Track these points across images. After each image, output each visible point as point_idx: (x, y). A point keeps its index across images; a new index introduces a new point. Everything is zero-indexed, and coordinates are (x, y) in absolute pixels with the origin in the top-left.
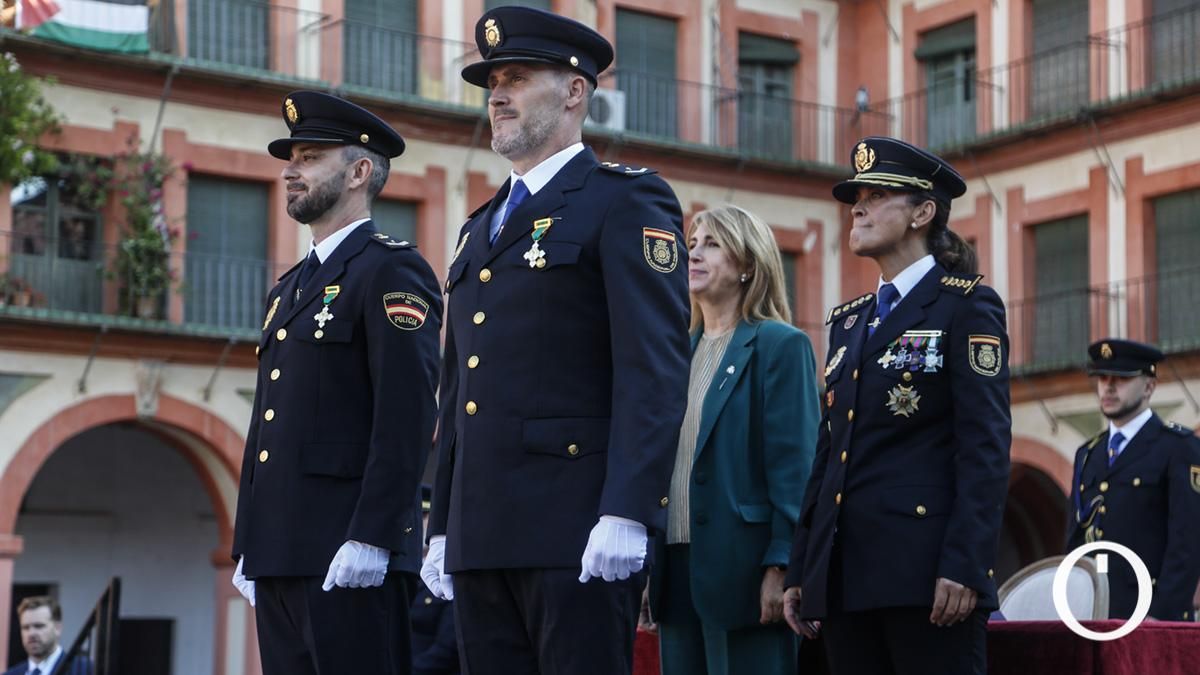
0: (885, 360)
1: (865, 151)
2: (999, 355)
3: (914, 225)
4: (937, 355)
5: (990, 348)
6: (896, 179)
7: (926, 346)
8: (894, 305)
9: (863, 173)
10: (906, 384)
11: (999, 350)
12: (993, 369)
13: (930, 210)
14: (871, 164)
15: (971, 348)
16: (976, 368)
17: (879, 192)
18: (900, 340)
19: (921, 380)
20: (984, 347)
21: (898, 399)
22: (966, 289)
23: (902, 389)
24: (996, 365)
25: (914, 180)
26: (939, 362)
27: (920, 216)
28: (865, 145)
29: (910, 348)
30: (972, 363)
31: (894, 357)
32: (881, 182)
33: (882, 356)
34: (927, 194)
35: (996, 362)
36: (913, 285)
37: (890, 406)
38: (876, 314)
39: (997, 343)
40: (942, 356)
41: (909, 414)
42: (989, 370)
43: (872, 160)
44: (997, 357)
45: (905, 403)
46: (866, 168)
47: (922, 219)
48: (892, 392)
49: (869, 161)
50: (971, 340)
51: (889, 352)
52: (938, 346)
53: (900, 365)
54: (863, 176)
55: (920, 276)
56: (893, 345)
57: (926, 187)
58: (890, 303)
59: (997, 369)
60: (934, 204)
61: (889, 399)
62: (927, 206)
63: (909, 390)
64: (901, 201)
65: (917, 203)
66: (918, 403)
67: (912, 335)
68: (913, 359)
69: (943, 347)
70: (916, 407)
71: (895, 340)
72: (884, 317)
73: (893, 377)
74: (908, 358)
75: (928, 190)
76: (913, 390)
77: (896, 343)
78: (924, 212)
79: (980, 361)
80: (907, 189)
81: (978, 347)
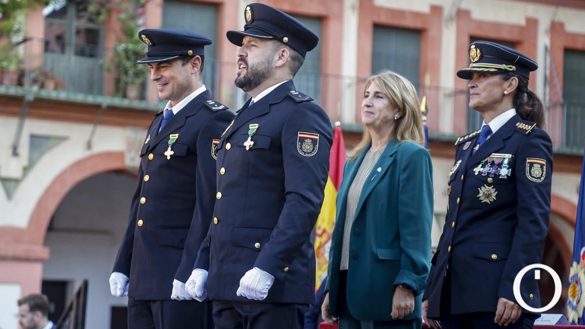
0: (477, 170)
1: (475, 50)
2: (545, 170)
3: (506, 92)
4: (508, 169)
5: (539, 166)
6: (493, 67)
7: (502, 163)
8: (489, 137)
9: (474, 63)
10: (489, 185)
11: (545, 167)
12: (539, 178)
13: (515, 82)
14: (478, 57)
15: (528, 165)
16: (529, 177)
17: (484, 75)
18: (488, 159)
19: (498, 183)
20: (535, 165)
21: (484, 193)
22: (527, 130)
23: (487, 187)
24: (542, 176)
25: (503, 66)
26: (508, 173)
27: (509, 86)
28: (474, 46)
29: (493, 164)
30: (528, 174)
31: (482, 169)
32: (483, 69)
33: (476, 167)
34: (511, 74)
35: (542, 174)
36: (500, 127)
37: (479, 197)
38: (477, 142)
39: (544, 163)
40: (511, 169)
41: (490, 202)
42: (537, 178)
43: (479, 56)
44: (543, 171)
45: (488, 196)
46: (476, 60)
47: (510, 88)
48: (481, 189)
49: (477, 56)
50: (528, 161)
51: (480, 166)
52: (509, 163)
53: (485, 173)
54: (474, 65)
55: (505, 122)
56: (484, 161)
57: (512, 70)
58: (486, 136)
59: (543, 178)
60: (517, 78)
61: (479, 193)
62: (512, 80)
63: (491, 188)
64: (496, 79)
65: (506, 79)
66: (496, 196)
67: (495, 156)
68: (493, 171)
69: (512, 165)
70: (495, 198)
71: (486, 158)
72: (481, 144)
73: (482, 180)
74: (490, 170)
75: (513, 71)
76: (493, 188)
77: (486, 160)
78: (511, 84)
79: (532, 173)
80: (500, 72)
81: (531, 165)
